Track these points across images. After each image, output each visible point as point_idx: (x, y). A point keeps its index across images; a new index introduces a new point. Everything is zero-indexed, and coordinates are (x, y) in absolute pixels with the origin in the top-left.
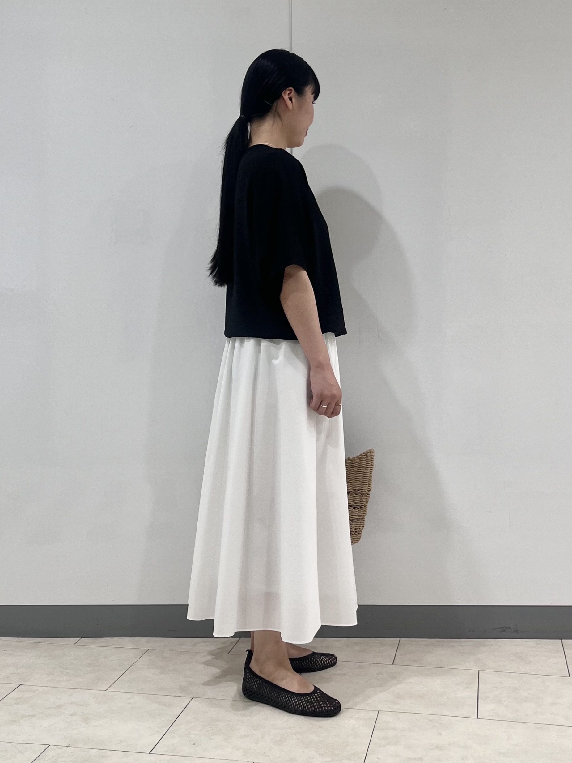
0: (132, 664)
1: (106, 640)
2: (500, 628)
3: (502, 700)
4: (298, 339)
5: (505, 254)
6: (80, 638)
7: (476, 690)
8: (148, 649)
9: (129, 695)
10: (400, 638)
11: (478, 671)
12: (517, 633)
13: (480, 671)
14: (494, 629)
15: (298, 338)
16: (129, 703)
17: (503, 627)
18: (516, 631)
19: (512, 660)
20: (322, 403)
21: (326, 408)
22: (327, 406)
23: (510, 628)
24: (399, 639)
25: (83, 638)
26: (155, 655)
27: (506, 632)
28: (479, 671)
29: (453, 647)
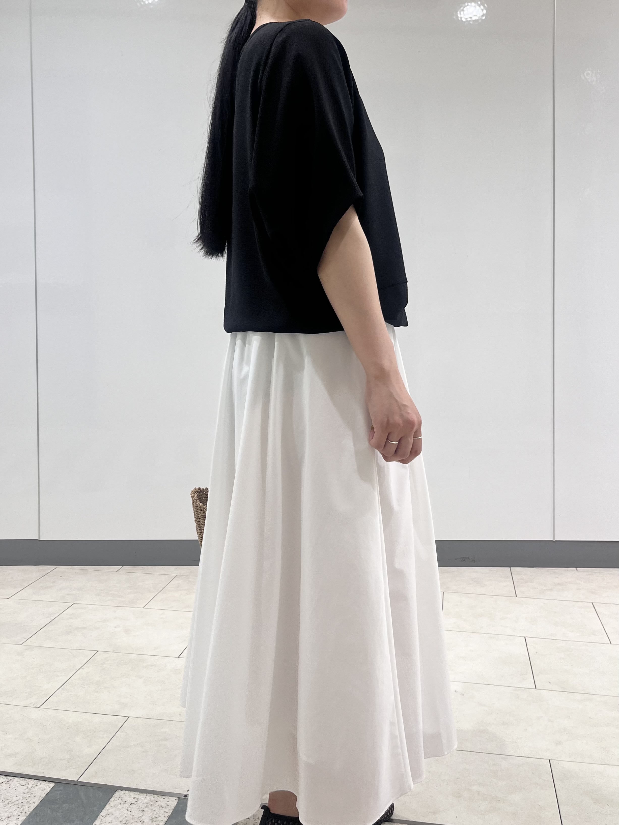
0: (164, 587)
1: (142, 568)
2: (461, 558)
3: (462, 615)
4: (344, 330)
6: (122, 566)
8: (177, 576)
13: (444, 592)
14: (456, 559)
15: (344, 328)
16: (162, 618)
17: (463, 558)
18: (474, 561)
19: (471, 584)
20: (390, 438)
21: (397, 445)
22: (399, 441)
23: (469, 558)
25: (124, 567)
26: (183, 580)
27: (466, 561)
28: (443, 592)
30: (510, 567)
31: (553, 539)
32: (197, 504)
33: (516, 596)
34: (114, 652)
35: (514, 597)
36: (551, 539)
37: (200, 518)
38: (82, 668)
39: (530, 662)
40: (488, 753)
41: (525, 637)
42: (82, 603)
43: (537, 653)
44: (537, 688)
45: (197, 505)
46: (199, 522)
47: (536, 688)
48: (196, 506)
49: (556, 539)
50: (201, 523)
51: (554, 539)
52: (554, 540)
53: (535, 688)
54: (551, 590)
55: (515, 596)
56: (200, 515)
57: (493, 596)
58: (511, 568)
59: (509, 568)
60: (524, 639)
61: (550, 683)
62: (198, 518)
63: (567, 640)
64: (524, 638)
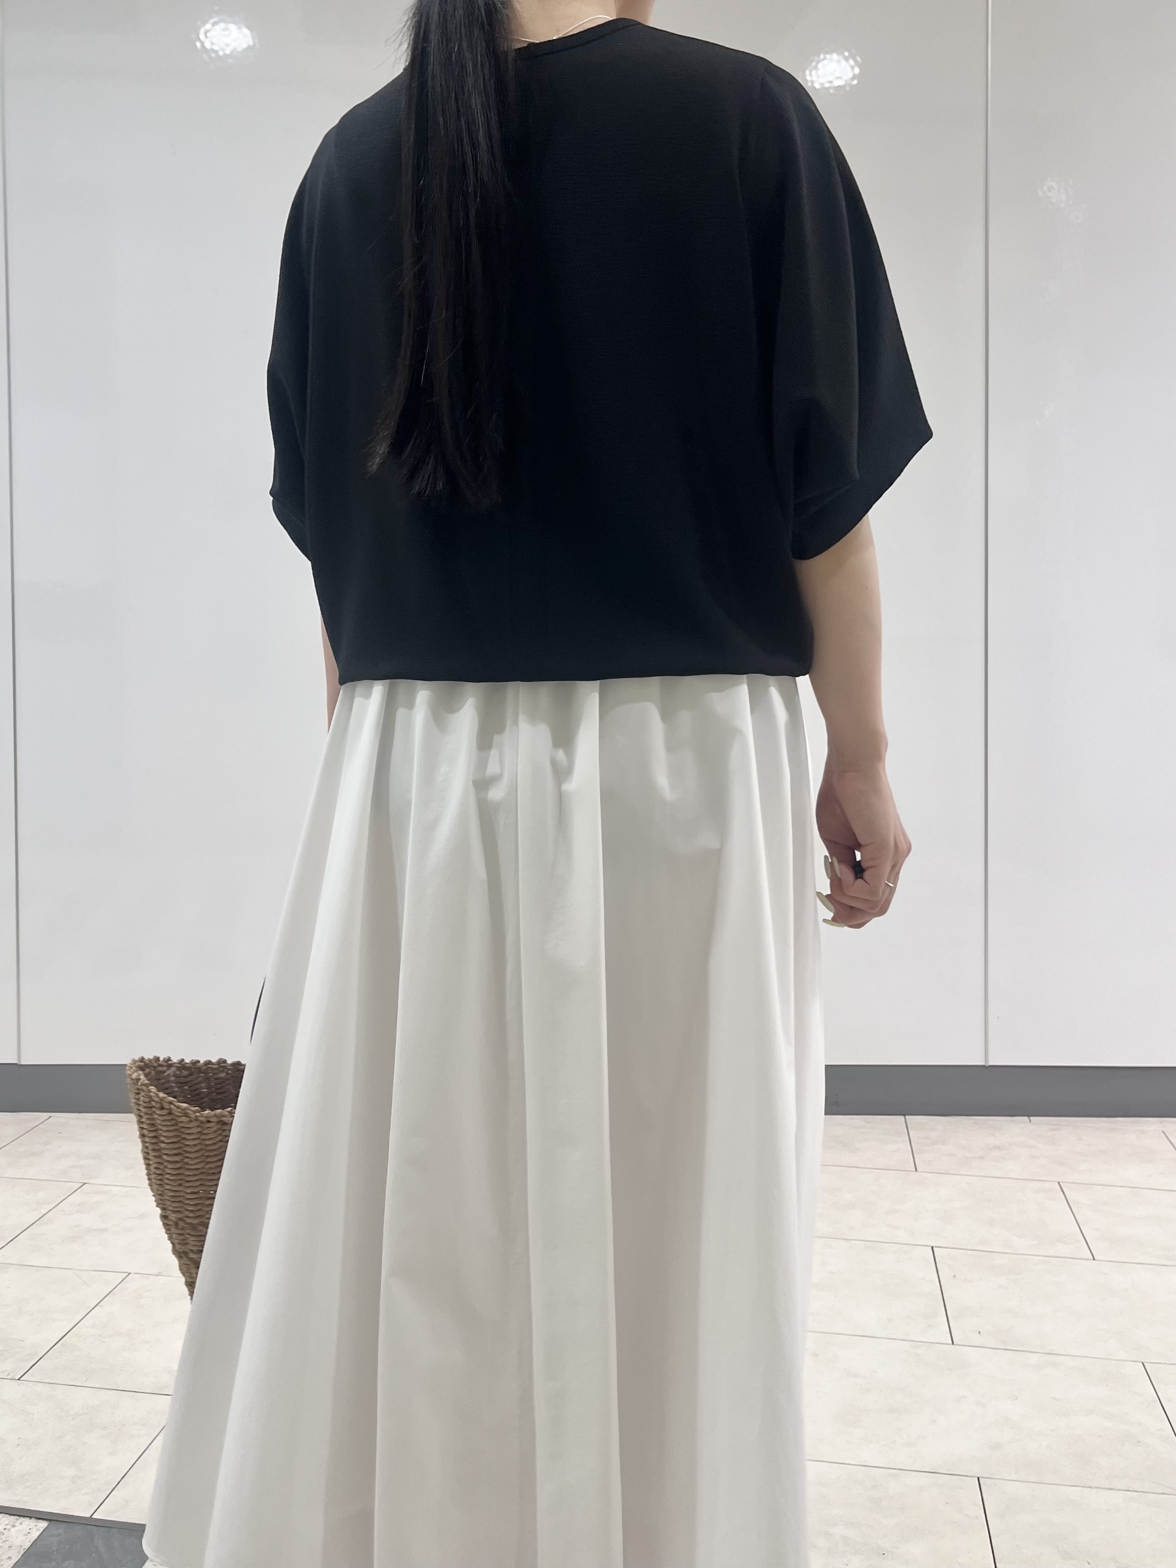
30: (905, 1115)
31: (985, 1062)
32: (152, 1094)
33: (916, 1170)
34: (160, 1274)
35: (912, 1171)
36: (981, 1062)
37: (160, 1127)
38: (99, 1304)
39: (942, 1294)
40: (862, 1464)
41: (932, 1247)
42: (99, 1183)
43: (955, 1276)
44: (955, 1343)
45: (150, 1097)
46: (155, 1137)
47: (953, 1343)
48: (147, 1100)
49: (991, 1063)
50: (162, 1139)
51: (988, 1063)
52: (987, 1065)
53: (950, 1342)
54: (981, 1158)
55: (914, 1170)
56: (158, 1122)
57: (872, 1170)
58: (907, 1117)
59: (902, 1117)
60: (931, 1250)
61: (979, 1333)
62: (152, 1129)
63: (1011, 1251)
64: (930, 1248)
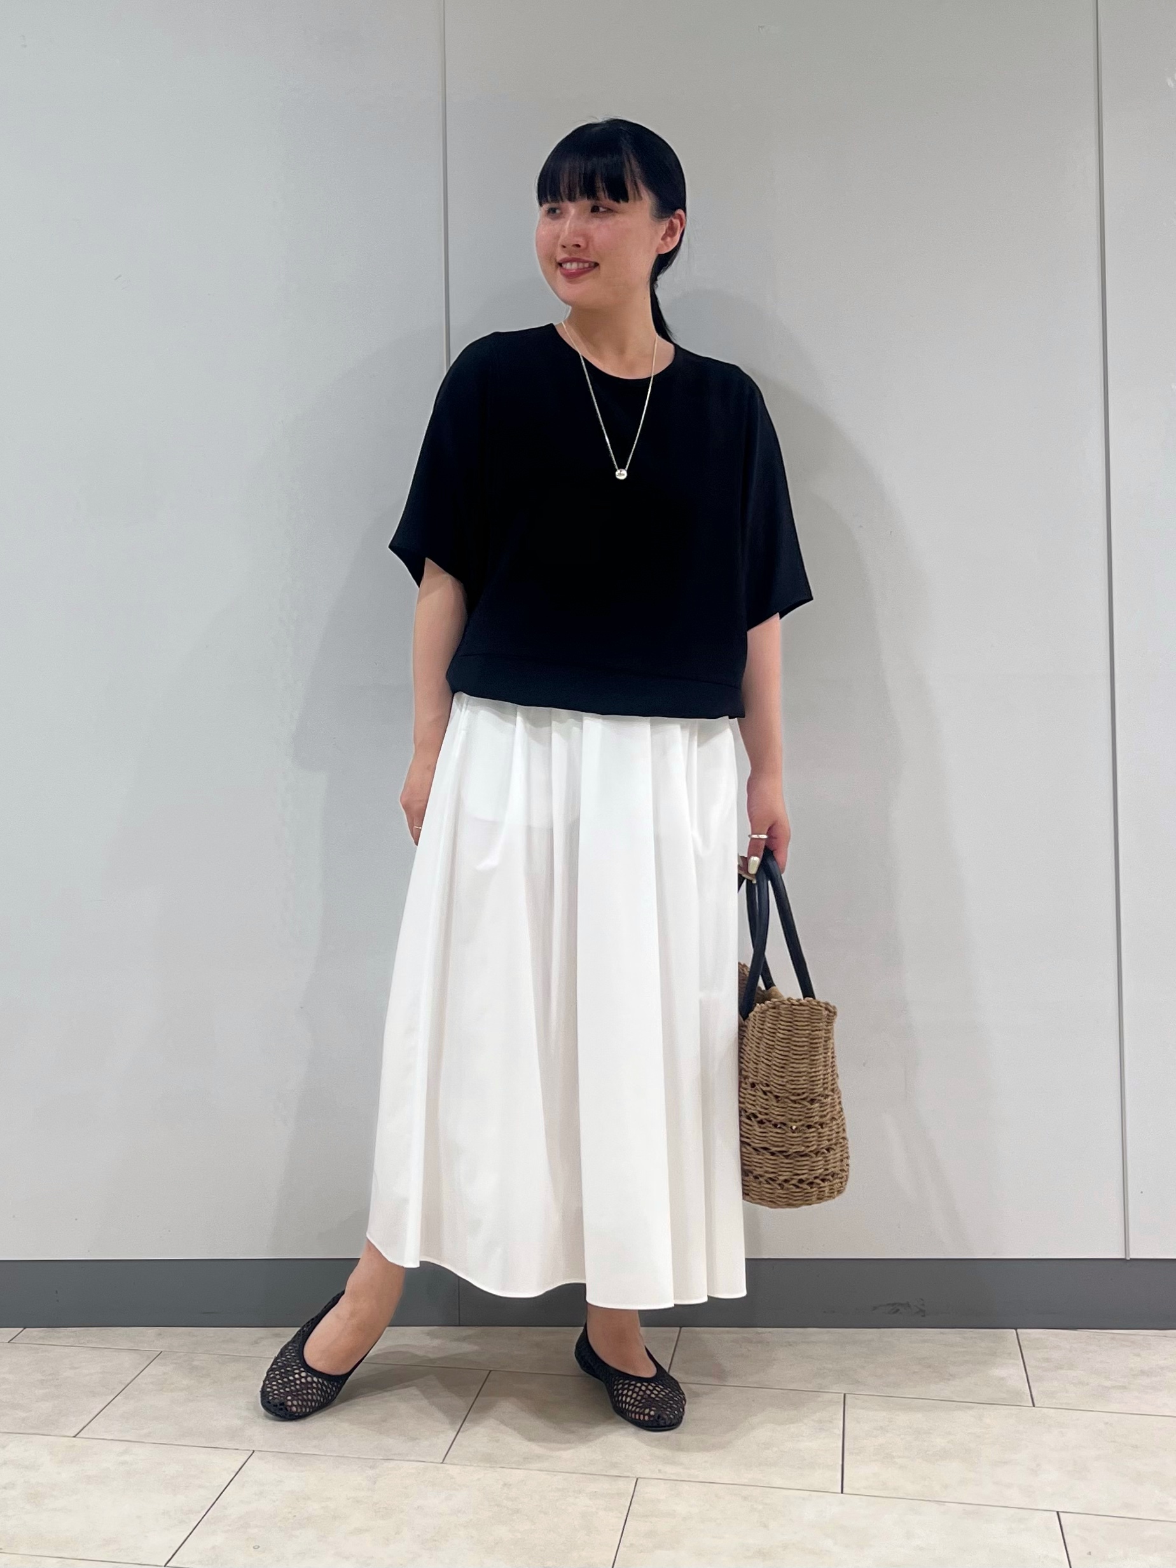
0: (128, 1382)
1: (74, 1332)
2: (888, 1305)
3: (894, 1454)
5: (891, 532)
6: (23, 1329)
7: (839, 1435)
8: (161, 1352)
9: (119, 1447)
10: (681, 1327)
11: (843, 1395)
12: (924, 1316)
13: (847, 1395)
14: (875, 1308)
16: (124, 1463)
17: (894, 1304)
18: (922, 1312)
19: (914, 1373)
23: (909, 1306)
24: (678, 1328)
25: (27, 1329)
26: (176, 1363)
27: (901, 1313)
28: (845, 1395)
29: (790, 1345)
30: (1015, 1328)
31: (1124, 1253)
33: (1034, 1405)
35: (1029, 1407)
36: (1118, 1254)
41: (1057, 1512)
49: (1131, 1255)
51: (1127, 1254)
52: (1126, 1257)
54: (1124, 1387)
55: (1031, 1405)
57: (973, 1405)
58: (1018, 1330)
59: (1013, 1331)
60: (1057, 1518)
64: (1056, 1515)
